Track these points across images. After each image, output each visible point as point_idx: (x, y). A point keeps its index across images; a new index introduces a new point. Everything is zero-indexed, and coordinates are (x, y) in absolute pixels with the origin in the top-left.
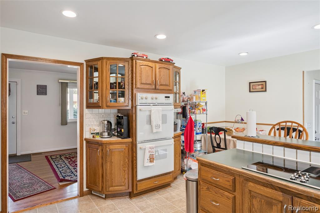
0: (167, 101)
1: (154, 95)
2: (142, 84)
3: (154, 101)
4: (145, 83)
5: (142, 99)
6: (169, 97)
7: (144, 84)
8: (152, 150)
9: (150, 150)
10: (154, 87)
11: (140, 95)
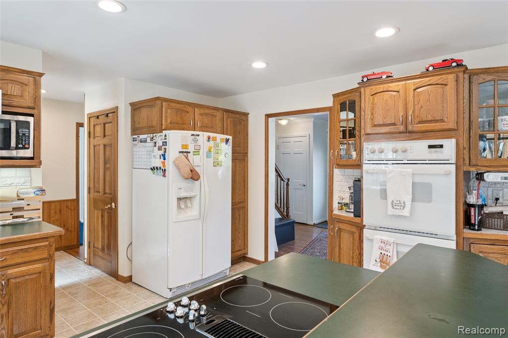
0: (435, 154)
1: (400, 145)
2: (375, 126)
3: (399, 156)
4: (382, 123)
5: (373, 152)
6: (441, 146)
7: (380, 125)
8: (388, 247)
9: (383, 245)
10: (402, 128)
11: (368, 146)
